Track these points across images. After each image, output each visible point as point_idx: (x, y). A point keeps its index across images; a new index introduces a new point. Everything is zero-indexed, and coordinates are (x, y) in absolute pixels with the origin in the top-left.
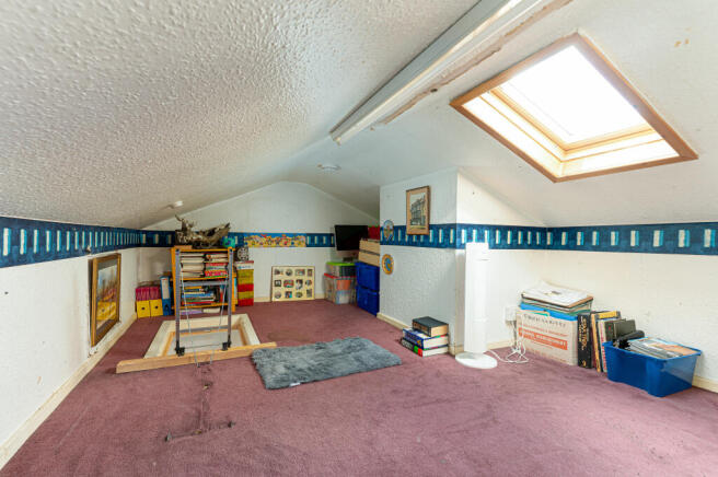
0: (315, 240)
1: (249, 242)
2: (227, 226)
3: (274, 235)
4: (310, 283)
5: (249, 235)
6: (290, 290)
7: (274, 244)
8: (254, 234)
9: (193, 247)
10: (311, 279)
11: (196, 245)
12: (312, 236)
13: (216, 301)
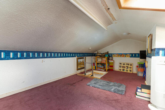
0: (133, 55)
1: (113, 56)
2: (108, 52)
3: (120, 54)
4: (131, 68)
5: (113, 54)
6: (124, 69)
7: (120, 56)
8: (115, 54)
9: (100, 57)
10: (132, 67)
11: (100, 56)
12: (132, 54)
13: (104, 68)
